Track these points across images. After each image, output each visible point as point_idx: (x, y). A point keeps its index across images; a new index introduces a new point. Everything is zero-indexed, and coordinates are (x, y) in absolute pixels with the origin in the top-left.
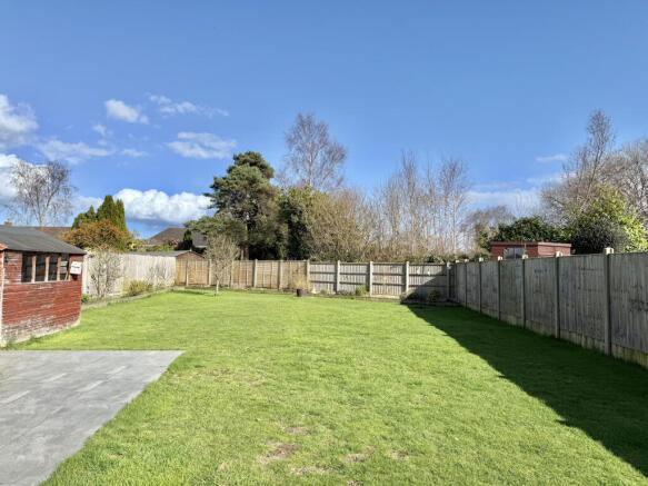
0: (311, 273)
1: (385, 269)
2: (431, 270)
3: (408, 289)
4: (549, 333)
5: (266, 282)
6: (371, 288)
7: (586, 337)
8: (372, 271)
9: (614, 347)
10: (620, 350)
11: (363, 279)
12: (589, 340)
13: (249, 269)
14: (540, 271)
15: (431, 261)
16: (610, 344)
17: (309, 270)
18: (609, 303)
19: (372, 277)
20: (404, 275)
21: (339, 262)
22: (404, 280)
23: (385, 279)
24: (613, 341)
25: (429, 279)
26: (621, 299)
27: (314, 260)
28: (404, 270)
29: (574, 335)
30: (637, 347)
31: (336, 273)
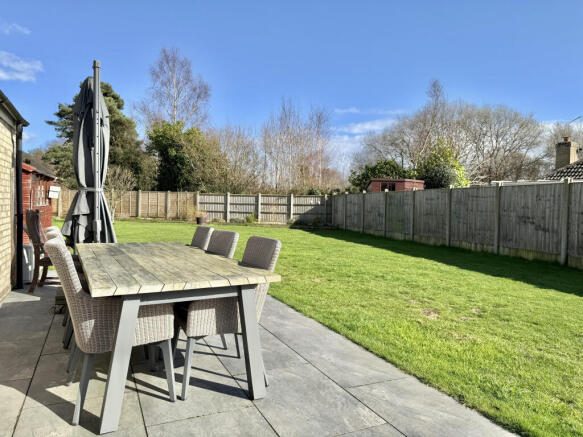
0: (201, 203)
1: (272, 200)
2: (311, 201)
3: (292, 217)
4: (440, 243)
5: (152, 212)
6: (260, 217)
7: (476, 244)
8: (260, 202)
9: (501, 248)
10: (507, 250)
11: (252, 209)
12: (478, 246)
13: (133, 200)
14: (431, 199)
15: (311, 193)
16: (498, 247)
17: (198, 201)
18: (499, 219)
19: (260, 206)
20: (289, 205)
21: (229, 194)
22: (289, 209)
23: (273, 209)
24: (501, 244)
25: (310, 208)
26: (510, 216)
27: (202, 192)
28: (289, 201)
29: (464, 243)
30: (522, 246)
31: (226, 204)
